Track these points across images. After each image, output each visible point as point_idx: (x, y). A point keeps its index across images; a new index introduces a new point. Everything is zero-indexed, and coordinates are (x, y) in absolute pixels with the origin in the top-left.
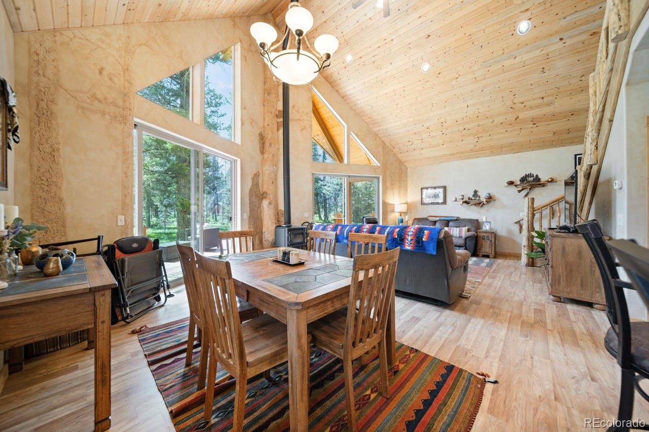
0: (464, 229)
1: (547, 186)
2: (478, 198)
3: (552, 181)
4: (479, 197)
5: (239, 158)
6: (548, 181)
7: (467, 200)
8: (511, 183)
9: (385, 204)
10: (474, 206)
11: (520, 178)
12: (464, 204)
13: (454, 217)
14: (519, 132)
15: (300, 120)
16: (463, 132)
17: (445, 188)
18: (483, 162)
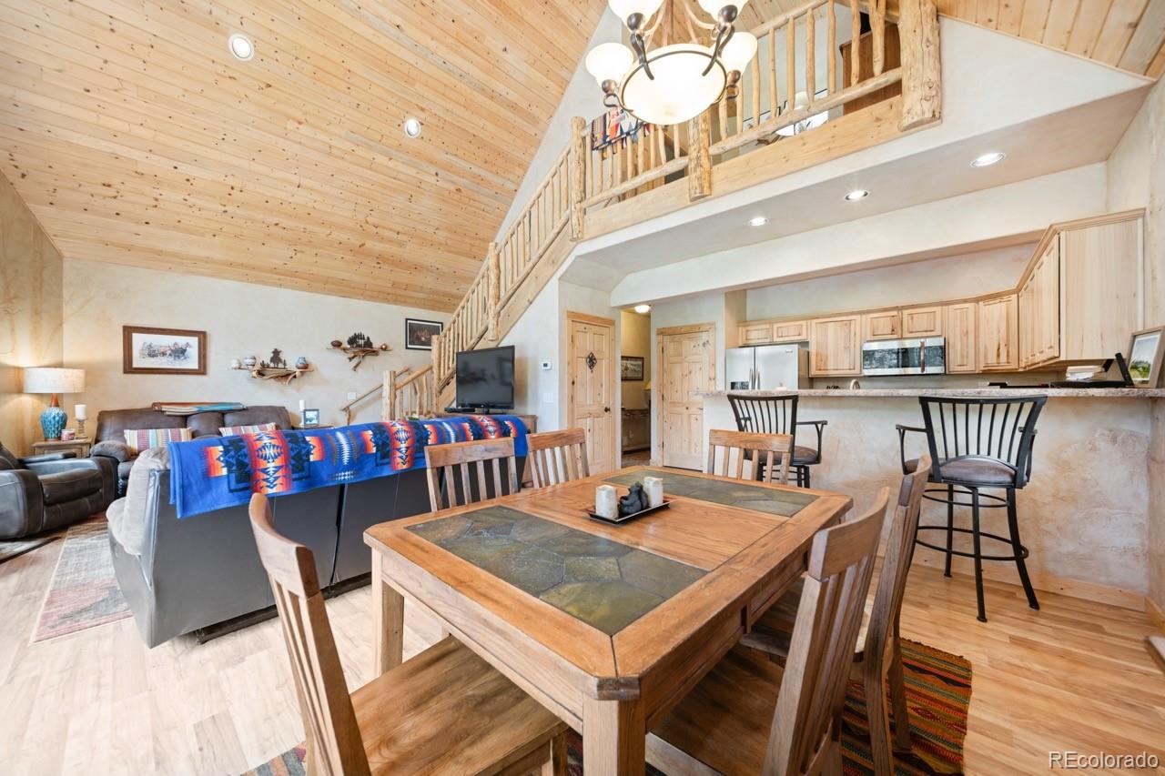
0: (270, 427)
1: (379, 354)
2: (281, 365)
3: (386, 347)
4: (285, 364)
6: (381, 349)
7: (260, 367)
8: (337, 345)
10: (274, 380)
11: (348, 338)
12: (256, 376)
14: (356, 267)
16: (273, 228)
17: (202, 336)
18: (289, 298)
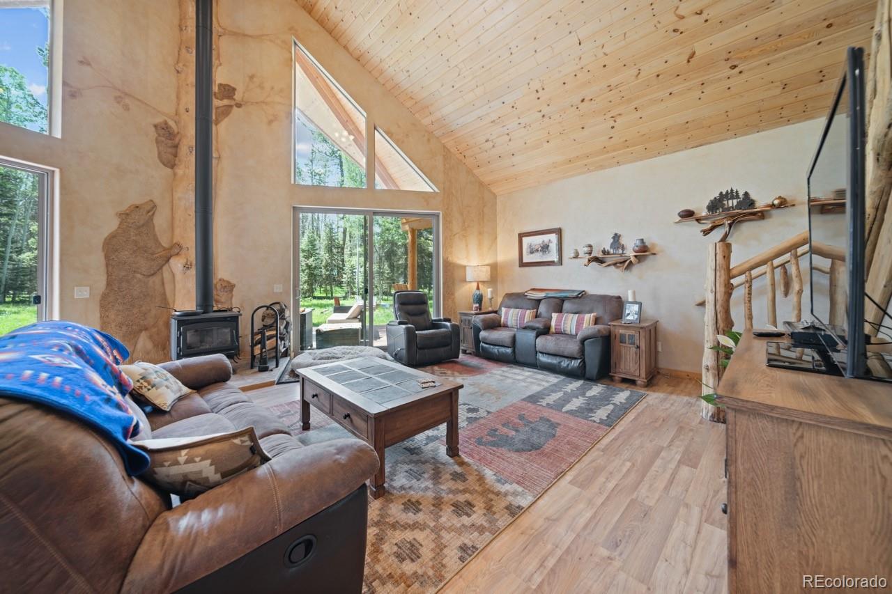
0: (588, 318)
1: (770, 216)
2: (620, 251)
3: (783, 204)
4: (623, 248)
5: (57, 167)
6: (773, 206)
7: (600, 255)
8: (688, 215)
9: (448, 266)
10: (613, 267)
11: (707, 203)
12: (594, 264)
13: (573, 291)
14: (698, 94)
15: (266, 103)
16: (582, 106)
17: (559, 232)
